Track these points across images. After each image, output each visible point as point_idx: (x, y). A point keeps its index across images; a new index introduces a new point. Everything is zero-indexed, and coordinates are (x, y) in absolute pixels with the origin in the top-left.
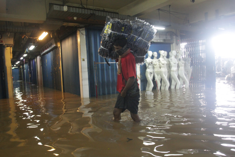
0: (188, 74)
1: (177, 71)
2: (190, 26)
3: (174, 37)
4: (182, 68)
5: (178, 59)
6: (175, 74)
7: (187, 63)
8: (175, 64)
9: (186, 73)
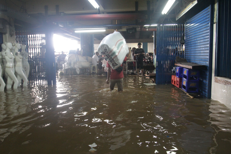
0: (25, 71)
1: (14, 68)
2: (29, 17)
3: (8, 26)
4: (19, 64)
5: (15, 53)
6: (12, 71)
7: (24, 58)
8: (11, 58)
9: (23, 69)
